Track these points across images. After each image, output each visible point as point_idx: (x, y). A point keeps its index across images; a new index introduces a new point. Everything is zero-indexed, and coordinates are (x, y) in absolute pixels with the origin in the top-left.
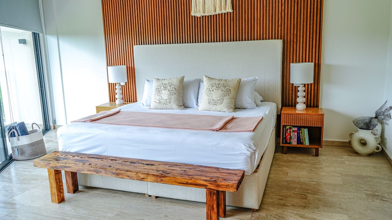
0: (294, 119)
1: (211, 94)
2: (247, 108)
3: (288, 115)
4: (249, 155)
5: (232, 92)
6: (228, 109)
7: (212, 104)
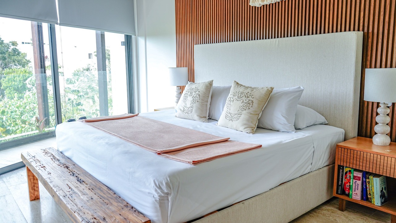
0: (355, 159)
1: (230, 106)
2: (280, 130)
3: (346, 150)
4: (158, 200)
5: (255, 105)
6: (245, 128)
7: (228, 119)
